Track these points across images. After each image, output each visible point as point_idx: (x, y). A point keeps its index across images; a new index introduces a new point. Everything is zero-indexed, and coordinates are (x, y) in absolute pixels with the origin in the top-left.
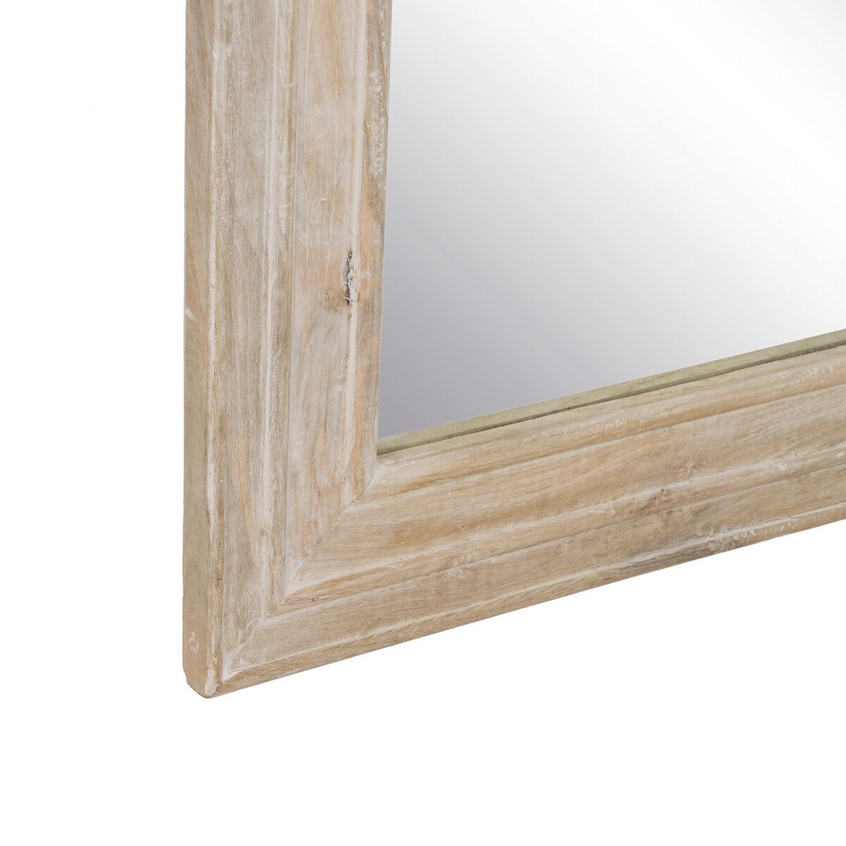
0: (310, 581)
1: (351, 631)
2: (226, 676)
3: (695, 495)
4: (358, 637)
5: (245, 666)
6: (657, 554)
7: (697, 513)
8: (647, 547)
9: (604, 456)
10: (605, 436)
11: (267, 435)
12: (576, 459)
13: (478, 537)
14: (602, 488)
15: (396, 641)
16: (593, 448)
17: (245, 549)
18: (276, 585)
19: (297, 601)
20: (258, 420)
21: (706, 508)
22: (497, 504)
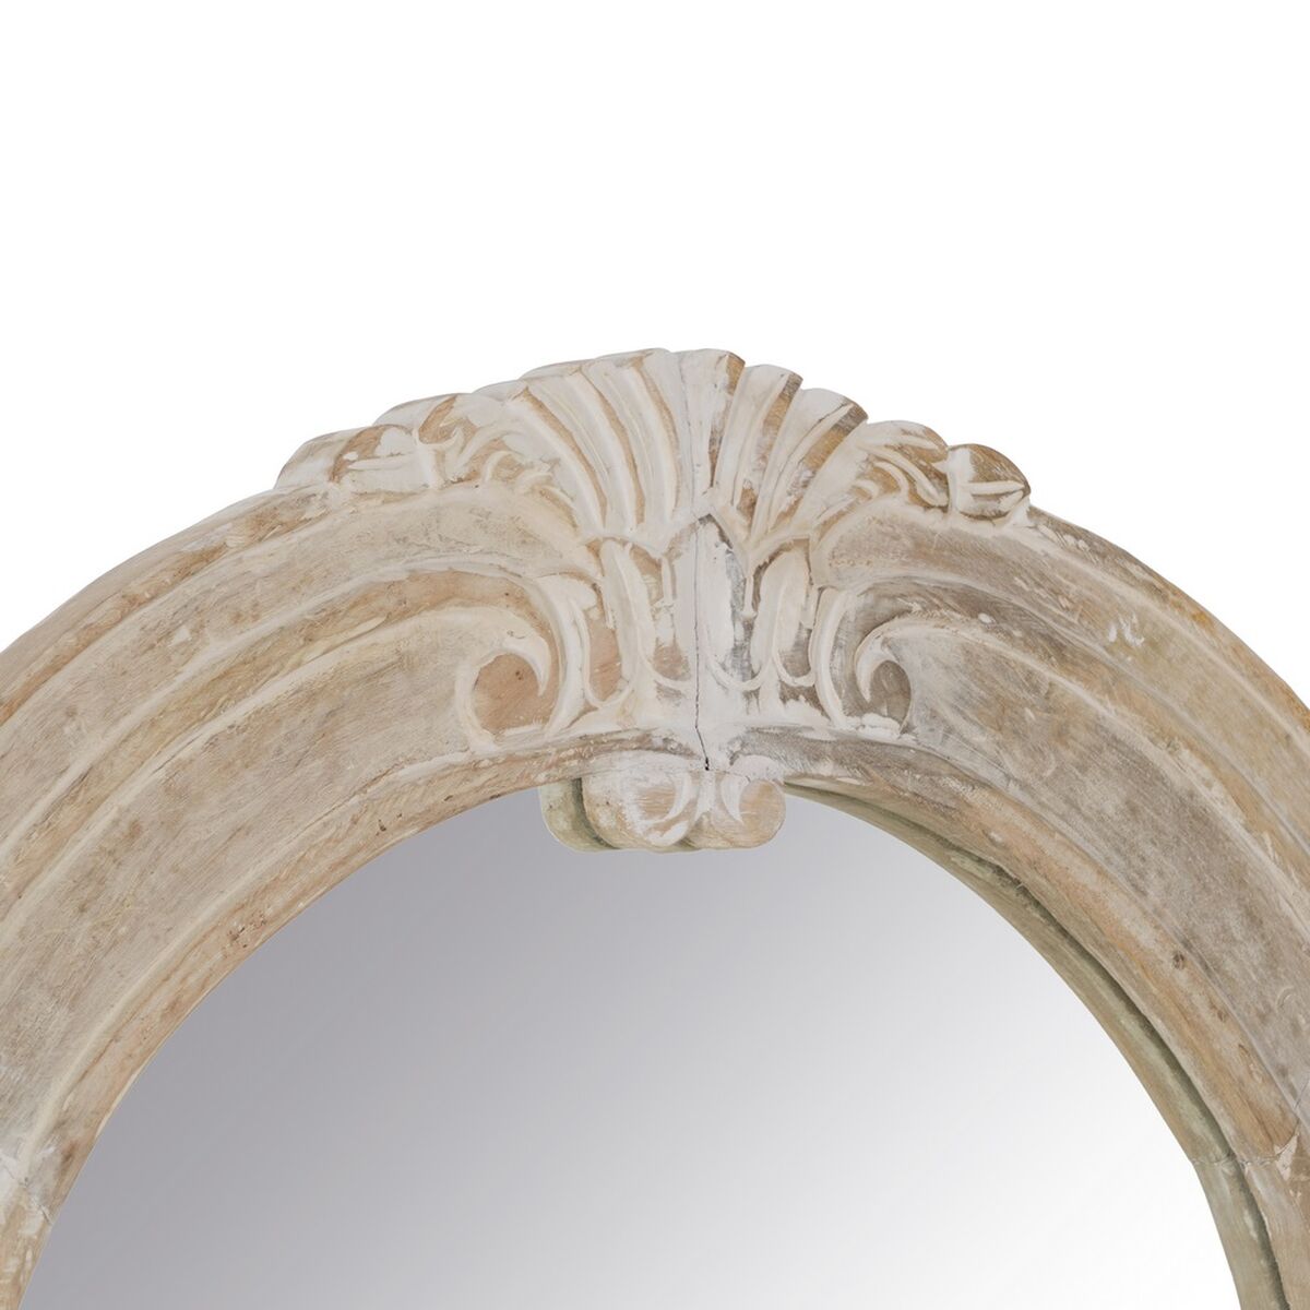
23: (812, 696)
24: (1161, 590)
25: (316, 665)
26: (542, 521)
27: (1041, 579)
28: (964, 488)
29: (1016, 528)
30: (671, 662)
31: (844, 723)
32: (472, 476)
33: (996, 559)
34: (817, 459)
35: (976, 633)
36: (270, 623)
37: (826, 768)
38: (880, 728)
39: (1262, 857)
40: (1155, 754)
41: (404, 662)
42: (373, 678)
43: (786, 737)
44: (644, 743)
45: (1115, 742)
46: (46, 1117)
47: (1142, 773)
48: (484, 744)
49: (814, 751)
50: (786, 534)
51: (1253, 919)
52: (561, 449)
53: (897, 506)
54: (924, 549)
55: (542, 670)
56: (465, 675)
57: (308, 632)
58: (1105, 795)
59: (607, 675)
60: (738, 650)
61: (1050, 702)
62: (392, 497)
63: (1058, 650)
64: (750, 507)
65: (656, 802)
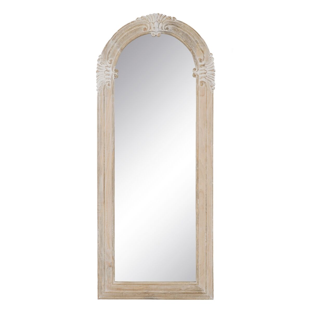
0: (108, 291)
1: (113, 297)
2: (99, 298)
3: (151, 293)
4: (113, 298)
5: (101, 297)
6: (147, 298)
7: (152, 295)
8: (146, 297)
9: (141, 287)
10: (140, 285)
11: (103, 277)
12: (137, 286)
13: (126, 291)
14: (140, 290)
15: (117, 299)
16: (139, 285)
17: (101, 286)
18: (104, 290)
19: (106, 293)
20: (103, 275)
21: (153, 294)
22: (128, 288)
23: (163, 29)
24: (184, 23)
25: (135, 28)
26: (147, 22)
27: (177, 23)
28: (172, 19)
29: (175, 21)
30: (154, 28)
31: (165, 30)
32: (143, 19)
33: (175, 22)
34: (163, 18)
35: (173, 26)
36: (133, 26)
37: (163, 32)
38: (167, 31)
39: (191, 37)
40: (184, 32)
41: (140, 28)
42: (138, 29)
43: (161, 31)
44: (152, 31)
45: (182, 31)
46: (121, 47)
47: (183, 33)
48: (144, 32)
49: (162, 32)
50: (161, 21)
51: (190, 40)
52: (148, 18)
53: (168, 20)
54: (170, 22)
55: (147, 28)
56: (143, 28)
57: (134, 27)
58: (181, 34)
59: (150, 28)
60: (158, 27)
61: (178, 29)
62: (139, 21)
63: (177, 26)
64: (159, 20)
65: (153, 34)
